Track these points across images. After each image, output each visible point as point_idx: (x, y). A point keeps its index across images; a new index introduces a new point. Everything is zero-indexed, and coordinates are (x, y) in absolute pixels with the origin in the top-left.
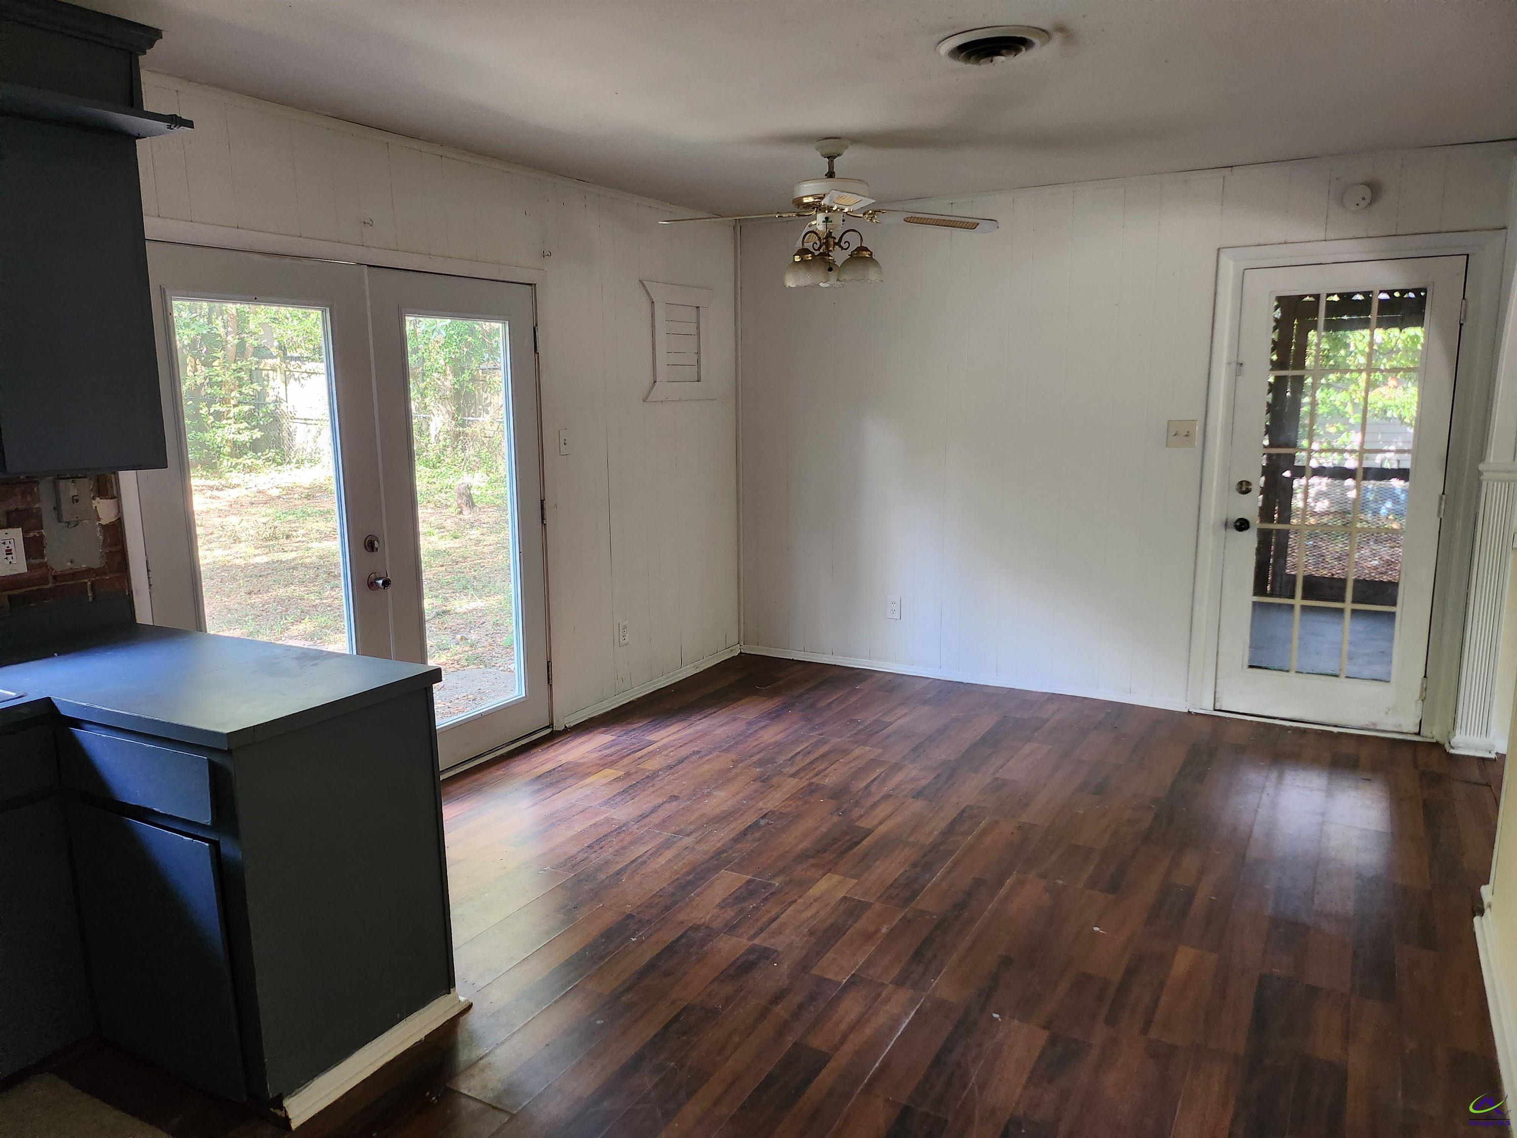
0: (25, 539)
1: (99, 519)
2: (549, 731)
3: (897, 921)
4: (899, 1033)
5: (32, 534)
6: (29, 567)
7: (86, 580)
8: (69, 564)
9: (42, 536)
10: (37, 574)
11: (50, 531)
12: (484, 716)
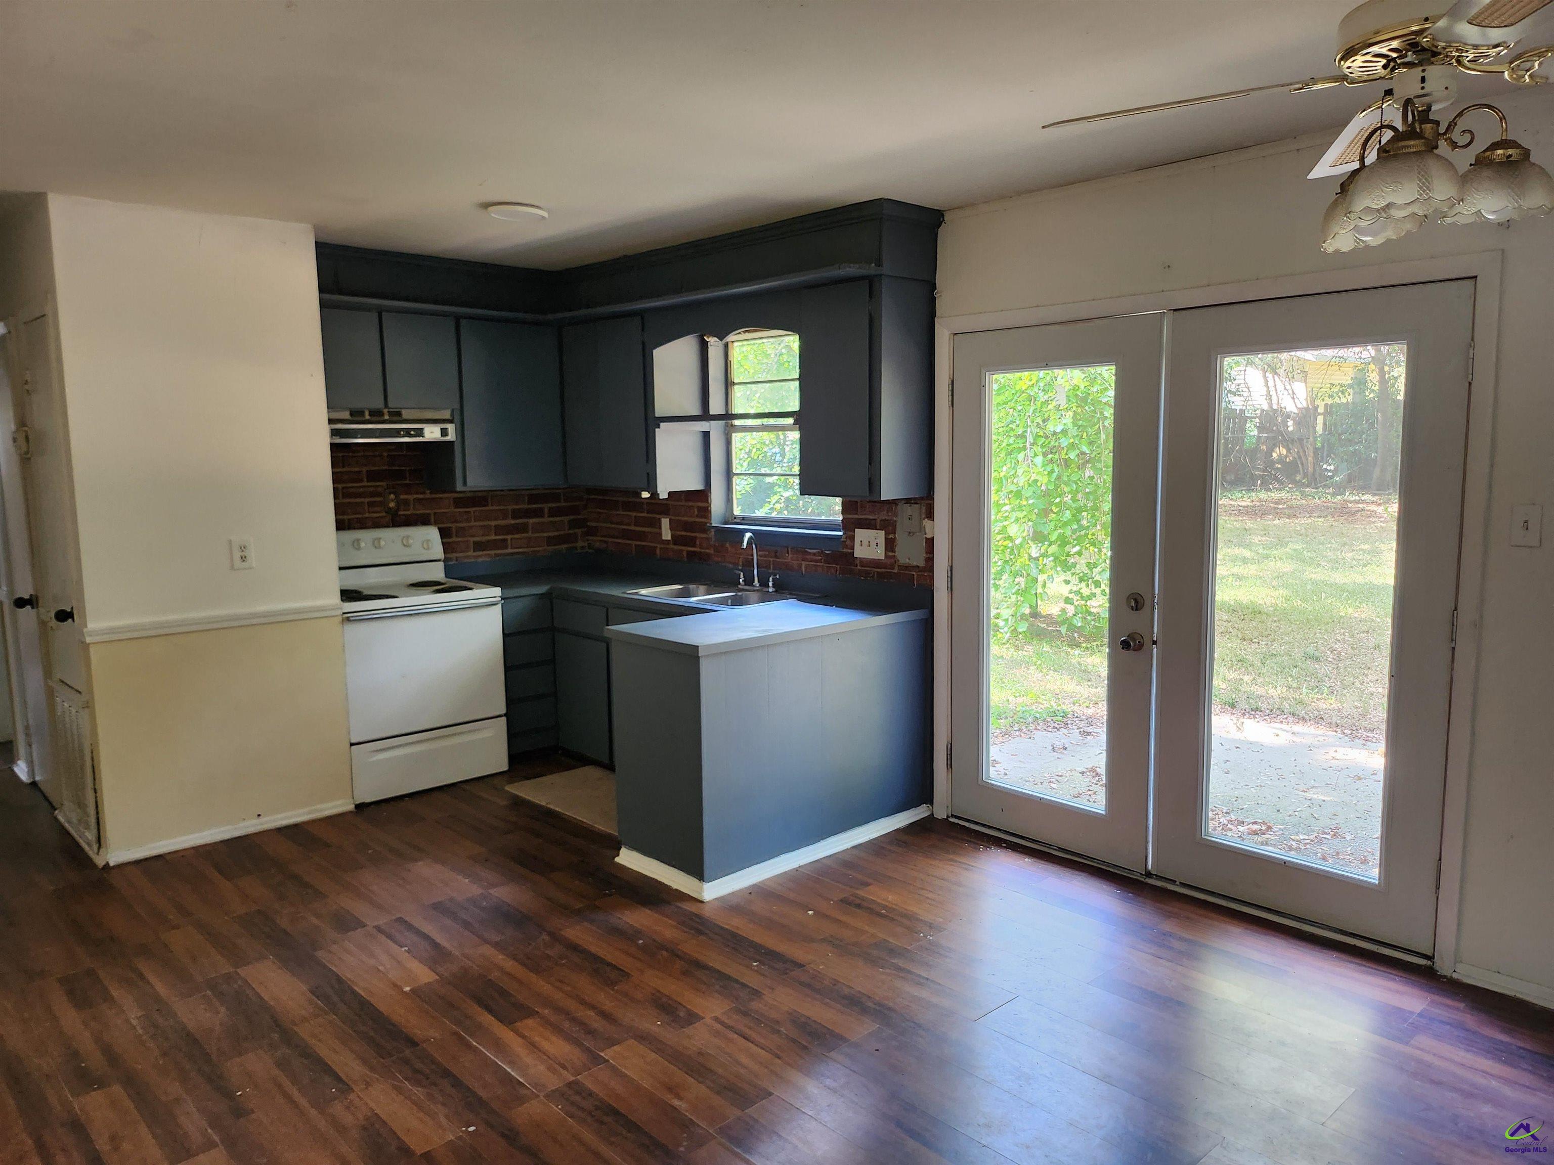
0: (886, 539)
1: (926, 534)
2: (1423, 962)
3: (690, 1116)
4: (500, 1063)
5: (890, 536)
6: (886, 556)
7: (914, 573)
8: (907, 560)
9: (895, 538)
10: (889, 562)
11: (900, 536)
12: (1286, 866)
